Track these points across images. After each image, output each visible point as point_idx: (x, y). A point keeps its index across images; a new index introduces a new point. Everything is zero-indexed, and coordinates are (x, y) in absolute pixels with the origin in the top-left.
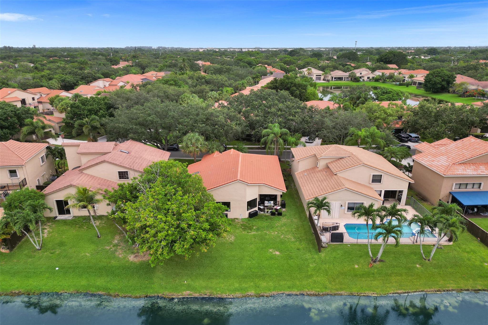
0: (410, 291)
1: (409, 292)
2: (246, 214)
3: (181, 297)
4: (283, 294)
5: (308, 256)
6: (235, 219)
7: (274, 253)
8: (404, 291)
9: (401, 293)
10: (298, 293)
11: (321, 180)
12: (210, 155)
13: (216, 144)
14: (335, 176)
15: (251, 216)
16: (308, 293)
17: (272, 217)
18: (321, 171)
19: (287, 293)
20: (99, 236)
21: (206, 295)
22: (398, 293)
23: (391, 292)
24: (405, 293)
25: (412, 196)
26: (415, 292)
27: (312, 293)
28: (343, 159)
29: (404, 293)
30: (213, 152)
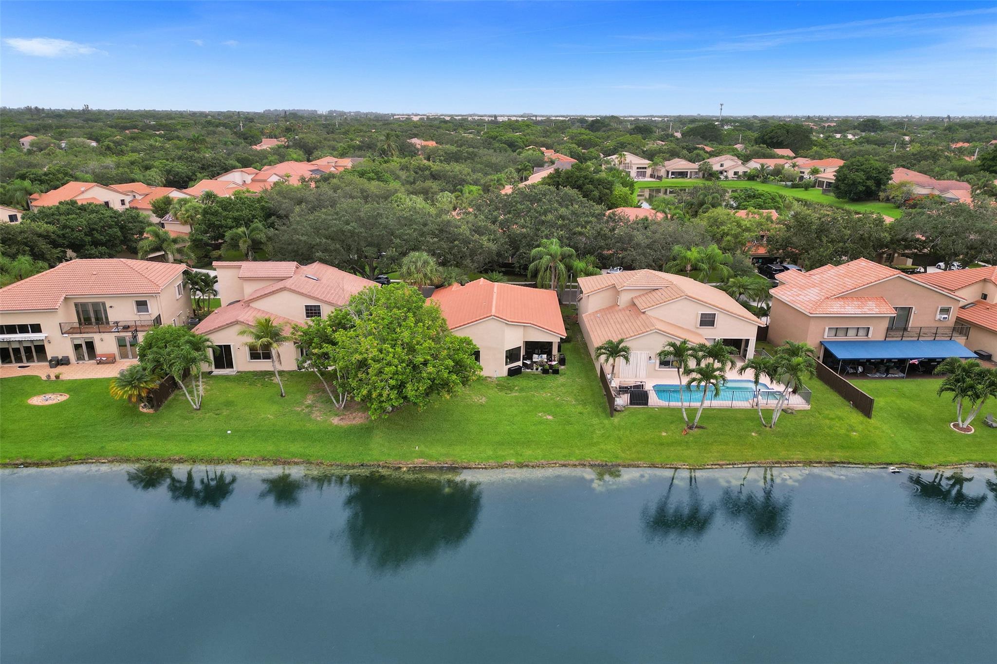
0: (736, 462)
1: (735, 464)
2: (503, 370)
3: (411, 465)
4: (555, 463)
5: (595, 421)
6: (486, 377)
7: (545, 417)
8: (728, 463)
9: (724, 465)
10: (577, 463)
11: (620, 322)
12: (445, 289)
13: (455, 271)
14: (642, 316)
15: (513, 373)
16: (591, 463)
17: (545, 375)
18: (623, 309)
19: (562, 462)
20: (284, 395)
21: (447, 463)
22: (719, 465)
23: (709, 463)
24: (730, 464)
25: (763, 349)
26: (744, 464)
27: (597, 463)
28: (657, 291)
29: (727, 465)
30: (450, 285)
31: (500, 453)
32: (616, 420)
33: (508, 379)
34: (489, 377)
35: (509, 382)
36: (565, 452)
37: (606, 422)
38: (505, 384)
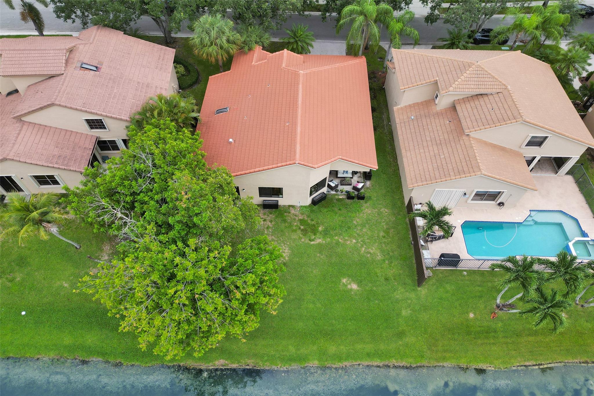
2: (308, 201)
3: (212, 367)
6: (290, 206)
7: (349, 286)
15: (315, 202)
17: (349, 201)
20: (78, 247)
31: (303, 351)
32: (423, 291)
33: (312, 211)
34: (293, 206)
35: (313, 216)
36: (369, 347)
37: (413, 295)
38: (309, 221)
